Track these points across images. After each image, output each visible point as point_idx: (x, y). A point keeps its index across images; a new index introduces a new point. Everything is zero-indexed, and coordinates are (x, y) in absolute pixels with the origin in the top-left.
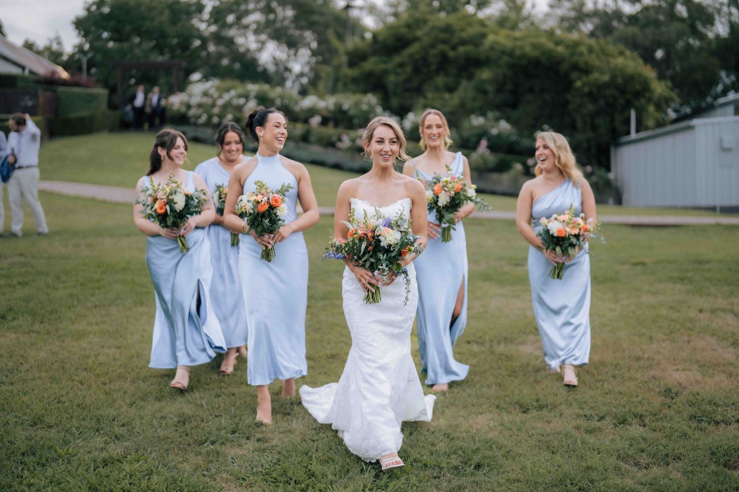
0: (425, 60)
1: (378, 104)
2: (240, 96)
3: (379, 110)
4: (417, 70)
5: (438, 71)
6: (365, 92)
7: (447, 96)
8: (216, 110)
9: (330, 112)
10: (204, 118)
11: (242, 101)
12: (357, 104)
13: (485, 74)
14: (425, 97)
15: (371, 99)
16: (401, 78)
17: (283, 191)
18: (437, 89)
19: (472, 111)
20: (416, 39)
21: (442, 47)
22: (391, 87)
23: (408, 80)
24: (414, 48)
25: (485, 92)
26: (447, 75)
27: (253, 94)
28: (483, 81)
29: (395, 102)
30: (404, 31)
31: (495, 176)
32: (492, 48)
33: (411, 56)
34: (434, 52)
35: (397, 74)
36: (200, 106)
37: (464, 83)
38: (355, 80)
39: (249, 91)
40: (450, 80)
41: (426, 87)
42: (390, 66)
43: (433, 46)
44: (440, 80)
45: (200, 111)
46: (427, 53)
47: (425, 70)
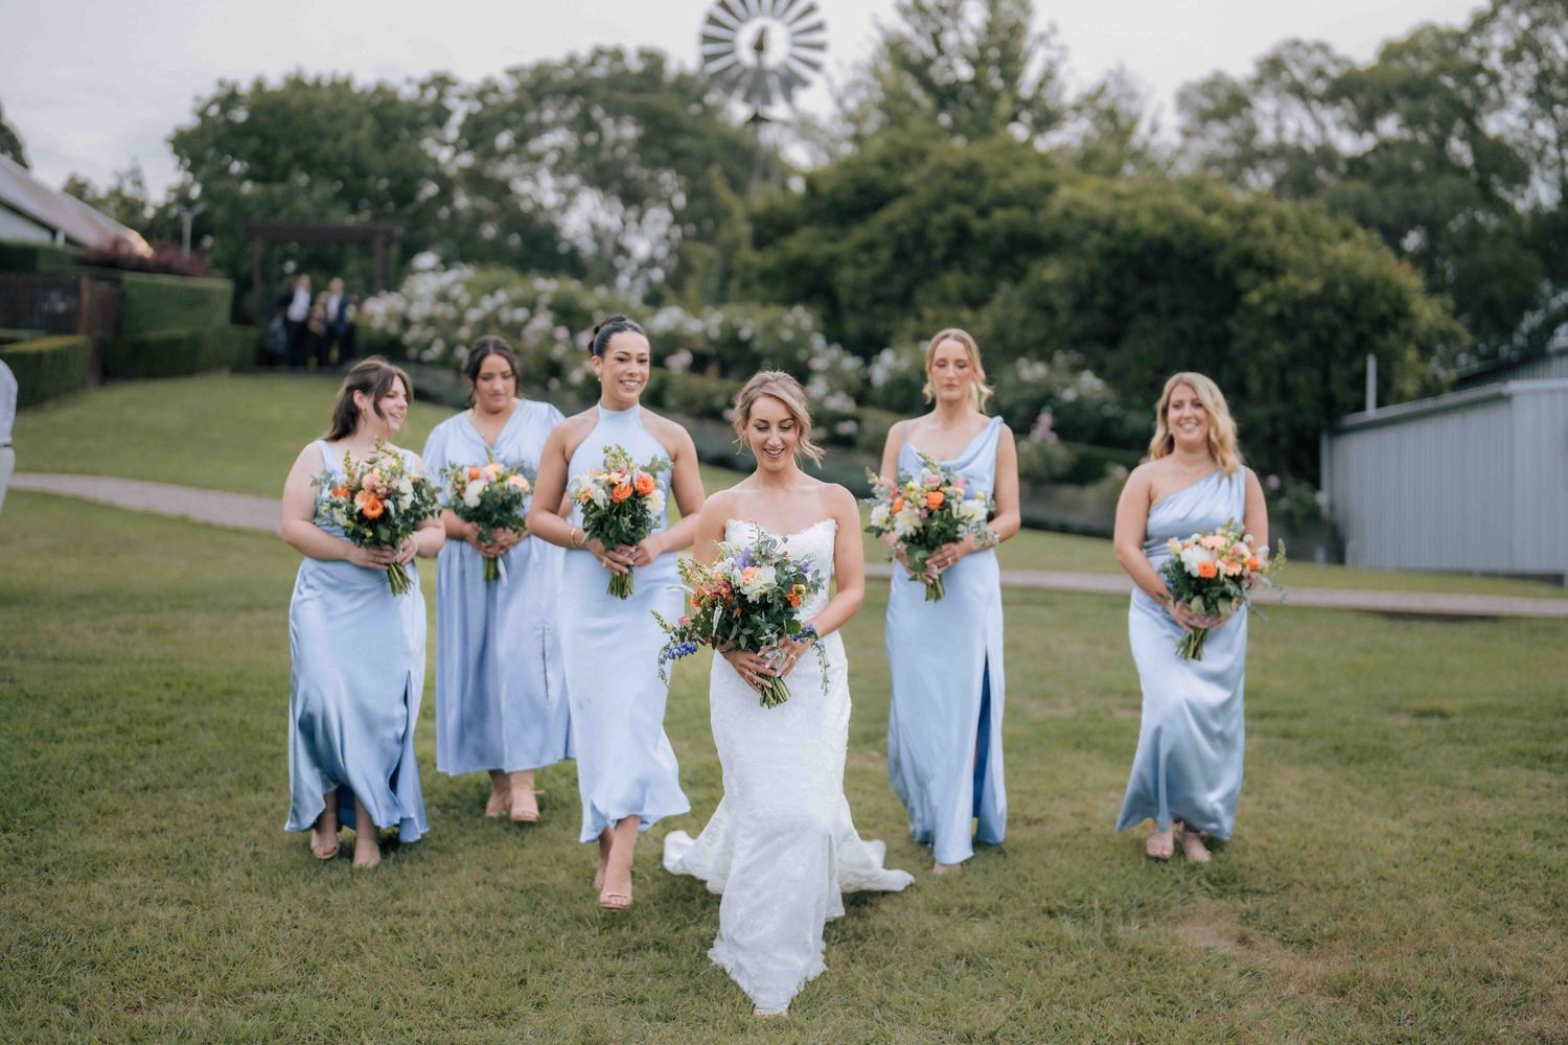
0: (919, 235)
1: (815, 330)
2: (517, 304)
3: (818, 341)
4: (901, 256)
5: (947, 262)
6: (789, 302)
8: (464, 333)
9: (711, 342)
10: (438, 348)
11: (521, 314)
12: (770, 328)
13: (1051, 271)
14: (920, 317)
15: (802, 317)
16: (867, 274)
17: (652, 469)
18: (945, 299)
19: (1021, 351)
20: (901, 192)
21: (956, 210)
22: (844, 294)
23: (884, 279)
24: (897, 211)
25: (1049, 310)
26: (966, 270)
27: (545, 299)
28: (1045, 286)
29: (852, 326)
30: (877, 173)
31: (1068, 492)
32: (1067, 215)
33: (890, 227)
34: (938, 219)
35: (859, 266)
36: (430, 321)
37: (1005, 288)
38: (767, 277)
39: (539, 293)
40: (974, 282)
41: (919, 295)
42: (844, 247)
43: (938, 207)
44: (953, 280)
45: (430, 333)
46: (925, 223)
47: (919, 258)
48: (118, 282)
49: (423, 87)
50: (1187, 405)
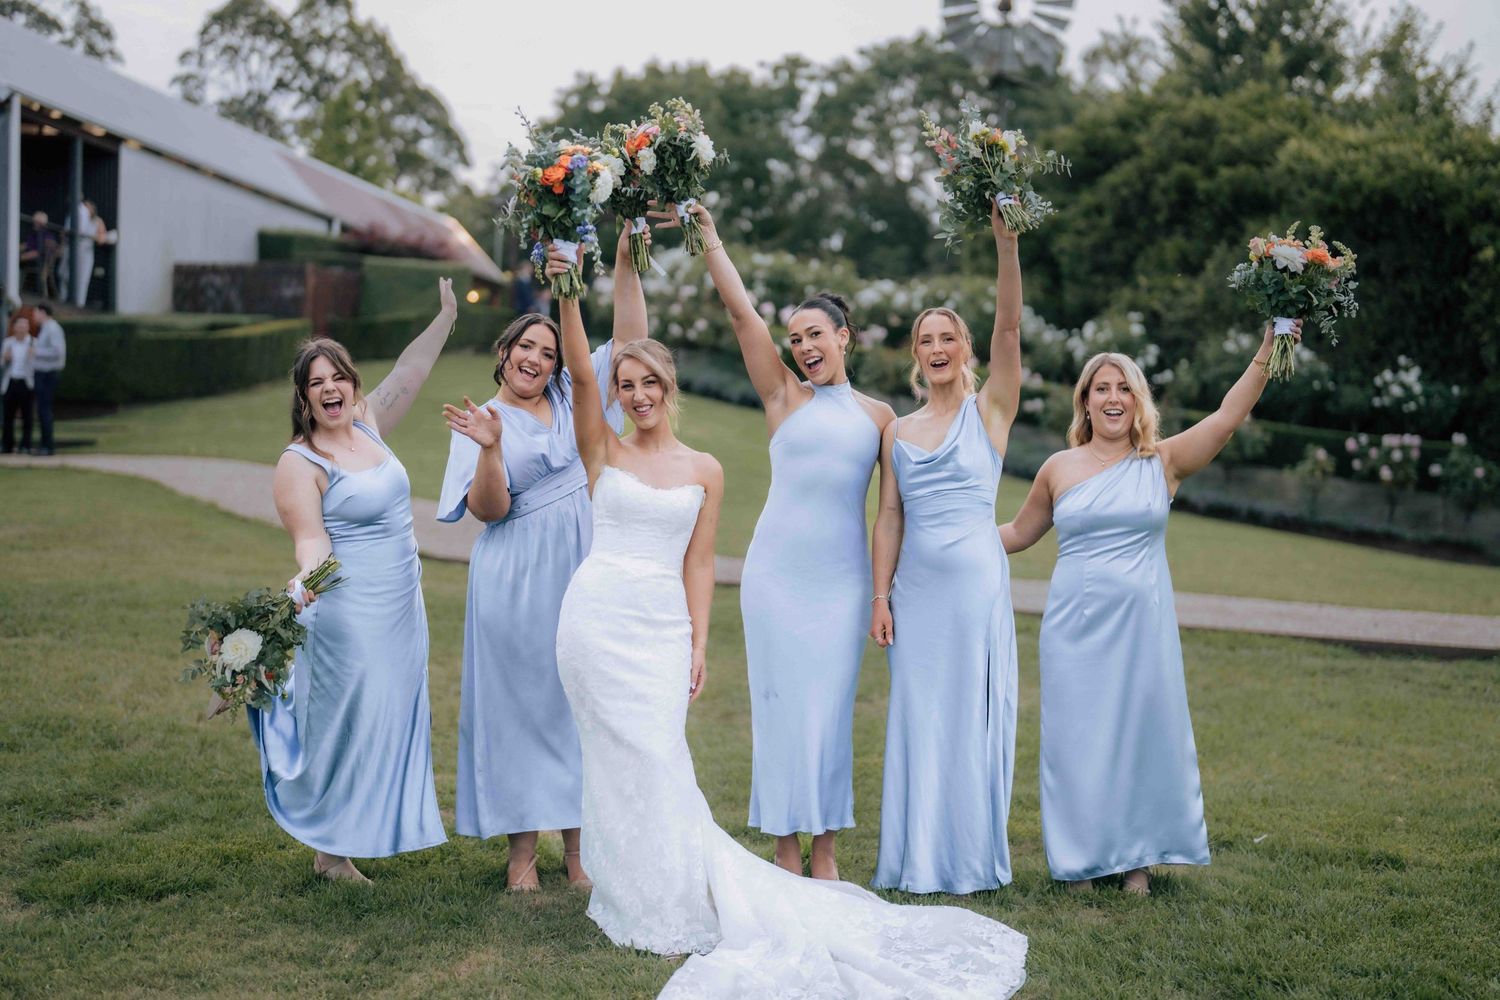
0: (1143, 197)
4: (1124, 222)
5: (1169, 228)
7: (1179, 282)
8: (676, 310)
14: (1136, 287)
16: (1087, 242)
18: (1162, 267)
20: (1131, 152)
21: (1180, 168)
22: (1064, 260)
23: (1106, 246)
24: (1123, 173)
26: (1188, 235)
27: (760, 274)
29: (1071, 296)
30: (1112, 132)
31: (1266, 475)
32: (1292, 170)
33: (1114, 189)
34: (1162, 180)
35: (1079, 232)
37: (1219, 251)
39: (755, 268)
40: (1192, 247)
41: (1138, 264)
42: (1071, 213)
43: (1163, 167)
44: (1172, 246)
46: (1149, 185)
47: (1142, 223)
48: (358, 266)
49: (776, 69)
50: (1114, 388)
